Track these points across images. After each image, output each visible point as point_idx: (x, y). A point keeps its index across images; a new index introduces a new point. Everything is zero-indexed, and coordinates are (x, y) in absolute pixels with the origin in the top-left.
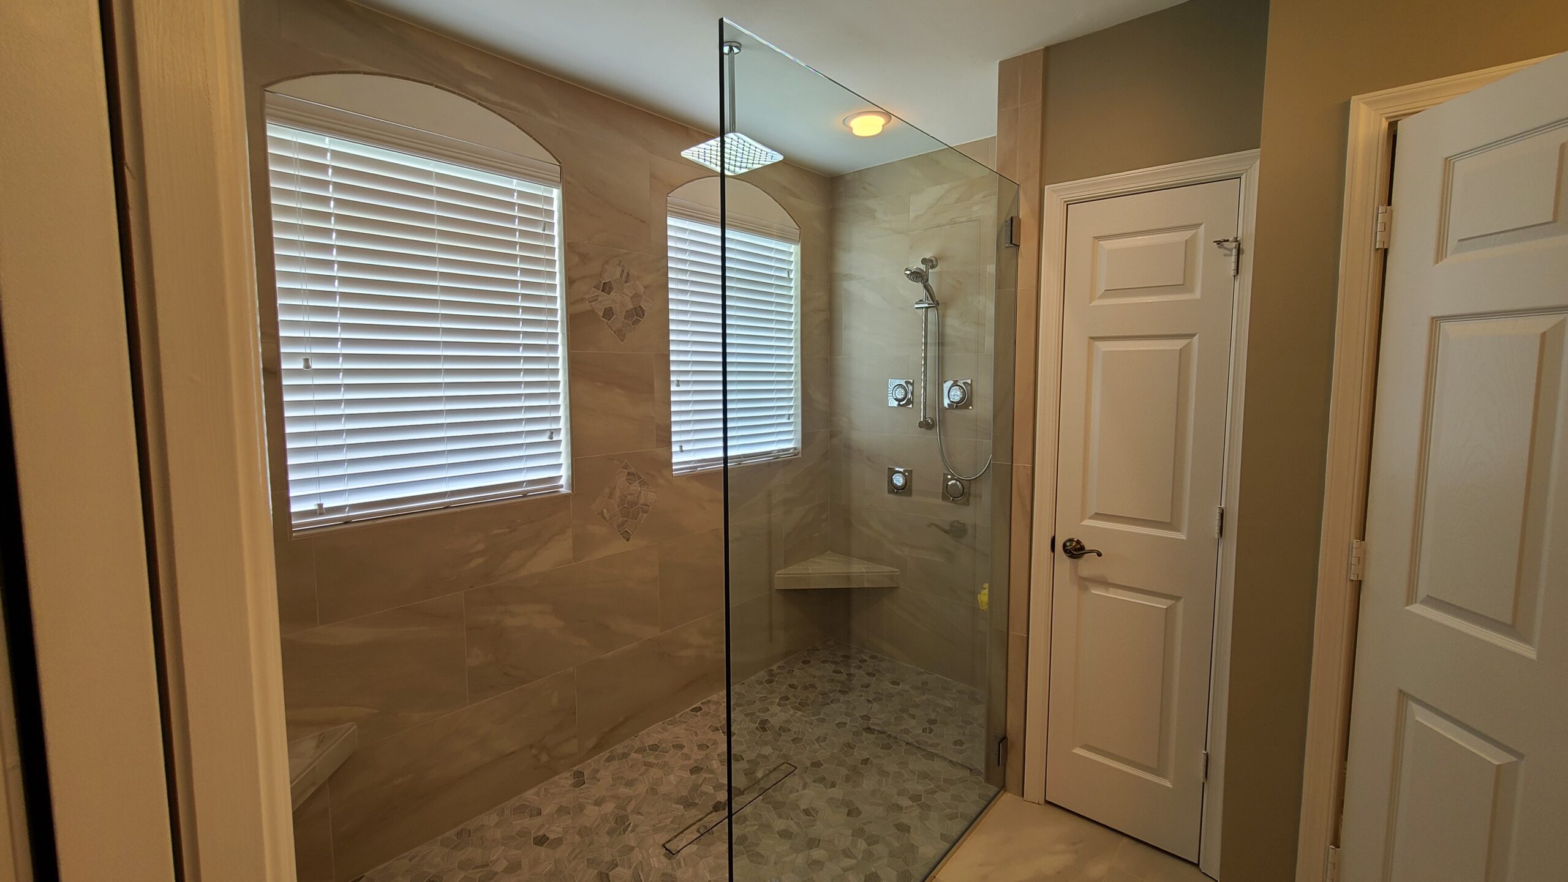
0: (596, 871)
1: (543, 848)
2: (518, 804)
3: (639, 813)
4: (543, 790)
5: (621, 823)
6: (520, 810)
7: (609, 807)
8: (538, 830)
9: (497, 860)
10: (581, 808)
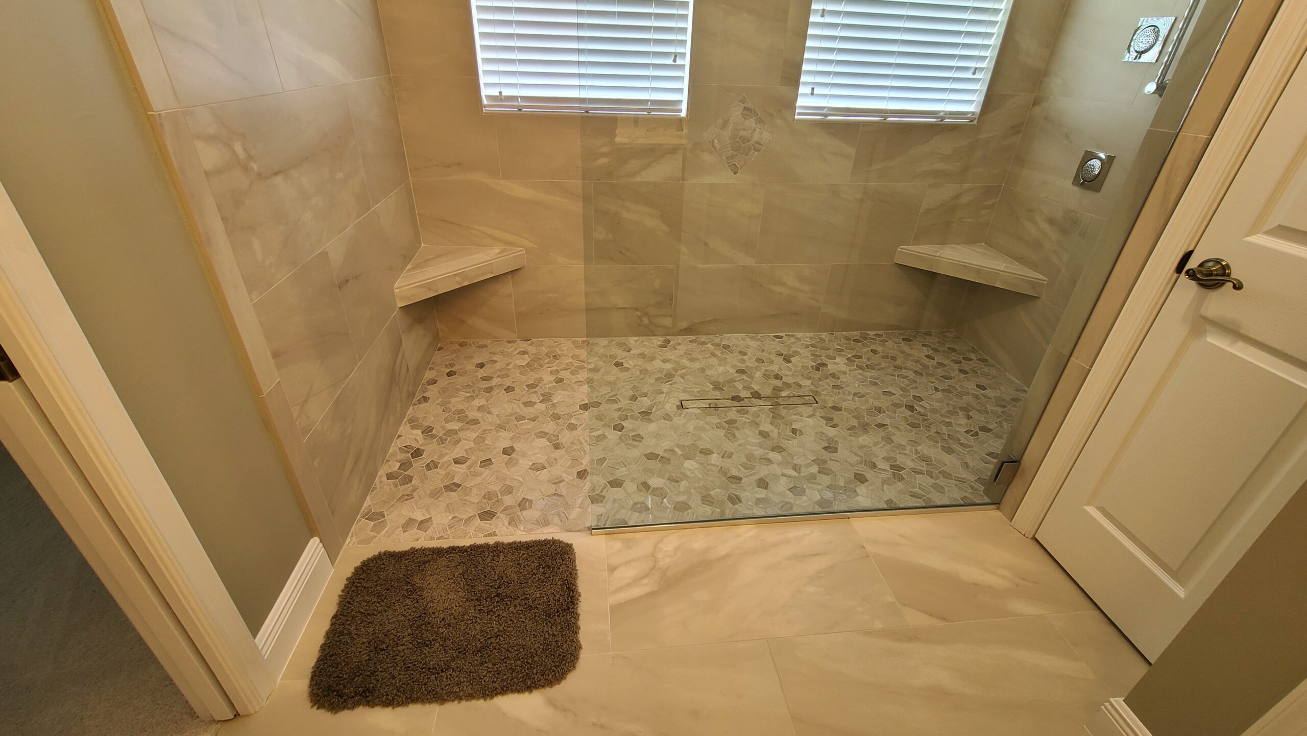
0: (632, 394)
1: (616, 368)
2: (623, 341)
3: (683, 378)
4: (640, 341)
5: (669, 376)
6: (620, 345)
7: (668, 366)
8: (622, 359)
9: (591, 363)
10: (653, 358)
